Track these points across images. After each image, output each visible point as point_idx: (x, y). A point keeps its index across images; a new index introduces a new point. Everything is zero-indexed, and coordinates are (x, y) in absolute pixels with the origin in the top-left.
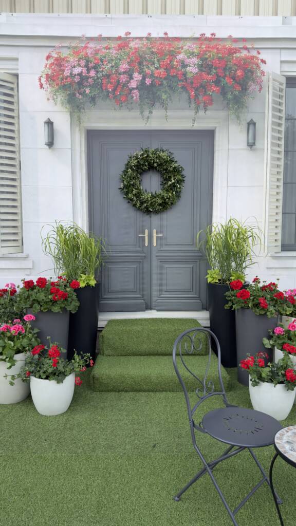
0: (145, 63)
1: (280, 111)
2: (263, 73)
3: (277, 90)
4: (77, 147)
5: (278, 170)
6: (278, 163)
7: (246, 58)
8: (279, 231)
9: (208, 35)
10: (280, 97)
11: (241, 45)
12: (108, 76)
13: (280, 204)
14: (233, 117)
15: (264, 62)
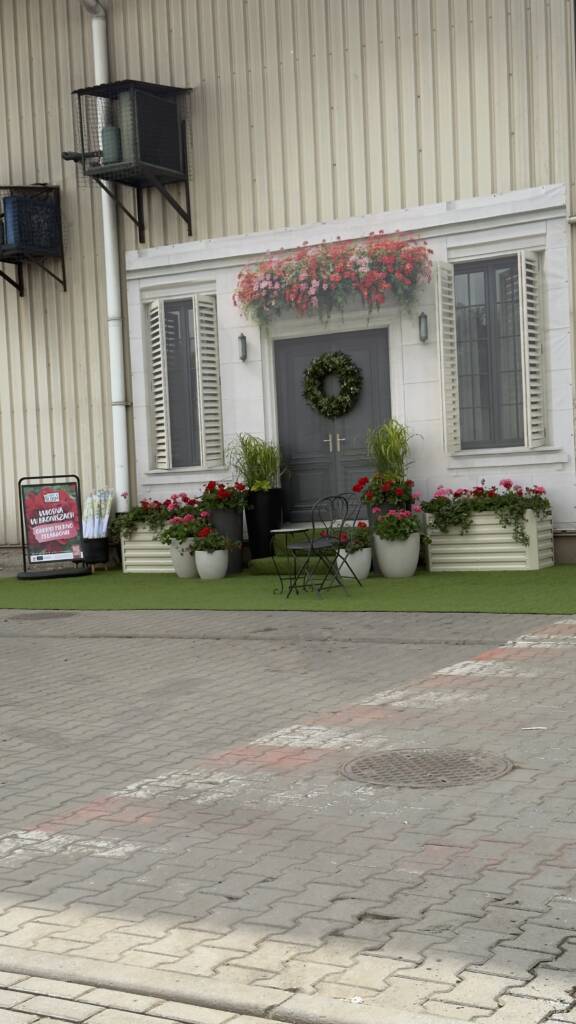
0: (321, 269)
1: (450, 300)
2: (430, 263)
3: (445, 279)
4: (267, 359)
5: (452, 362)
6: (451, 355)
7: (412, 252)
8: (458, 427)
9: (377, 233)
10: (449, 286)
11: (408, 238)
12: (290, 287)
13: (457, 399)
14: (404, 312)
15: (431, 252)
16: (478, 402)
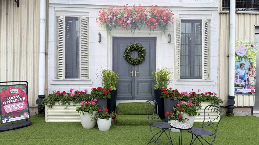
0: (133, 15)
1: (179, 31)
2: (173, 18)
3: (178, 24)
4: (109, 43)
5: (178, 51)
6: (179, 48)
7: (167, 13)
8: (179, 72)
9: (154, 5)
10: (179, 26)
11: (165, 9)
12: (120, 19)
13: (180, 62)
14: (163, 33)
15: (173, 14)
16: (187, 64)
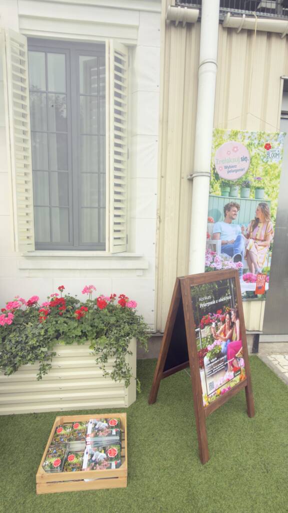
1: (22, 80)
3: (16, 53)
5: (24, 154)
6: (24, 145)
8: (31, 226)
10: (22, 62)
13: (30, 195)
16: (56, 201)
